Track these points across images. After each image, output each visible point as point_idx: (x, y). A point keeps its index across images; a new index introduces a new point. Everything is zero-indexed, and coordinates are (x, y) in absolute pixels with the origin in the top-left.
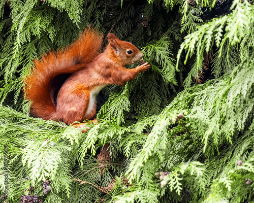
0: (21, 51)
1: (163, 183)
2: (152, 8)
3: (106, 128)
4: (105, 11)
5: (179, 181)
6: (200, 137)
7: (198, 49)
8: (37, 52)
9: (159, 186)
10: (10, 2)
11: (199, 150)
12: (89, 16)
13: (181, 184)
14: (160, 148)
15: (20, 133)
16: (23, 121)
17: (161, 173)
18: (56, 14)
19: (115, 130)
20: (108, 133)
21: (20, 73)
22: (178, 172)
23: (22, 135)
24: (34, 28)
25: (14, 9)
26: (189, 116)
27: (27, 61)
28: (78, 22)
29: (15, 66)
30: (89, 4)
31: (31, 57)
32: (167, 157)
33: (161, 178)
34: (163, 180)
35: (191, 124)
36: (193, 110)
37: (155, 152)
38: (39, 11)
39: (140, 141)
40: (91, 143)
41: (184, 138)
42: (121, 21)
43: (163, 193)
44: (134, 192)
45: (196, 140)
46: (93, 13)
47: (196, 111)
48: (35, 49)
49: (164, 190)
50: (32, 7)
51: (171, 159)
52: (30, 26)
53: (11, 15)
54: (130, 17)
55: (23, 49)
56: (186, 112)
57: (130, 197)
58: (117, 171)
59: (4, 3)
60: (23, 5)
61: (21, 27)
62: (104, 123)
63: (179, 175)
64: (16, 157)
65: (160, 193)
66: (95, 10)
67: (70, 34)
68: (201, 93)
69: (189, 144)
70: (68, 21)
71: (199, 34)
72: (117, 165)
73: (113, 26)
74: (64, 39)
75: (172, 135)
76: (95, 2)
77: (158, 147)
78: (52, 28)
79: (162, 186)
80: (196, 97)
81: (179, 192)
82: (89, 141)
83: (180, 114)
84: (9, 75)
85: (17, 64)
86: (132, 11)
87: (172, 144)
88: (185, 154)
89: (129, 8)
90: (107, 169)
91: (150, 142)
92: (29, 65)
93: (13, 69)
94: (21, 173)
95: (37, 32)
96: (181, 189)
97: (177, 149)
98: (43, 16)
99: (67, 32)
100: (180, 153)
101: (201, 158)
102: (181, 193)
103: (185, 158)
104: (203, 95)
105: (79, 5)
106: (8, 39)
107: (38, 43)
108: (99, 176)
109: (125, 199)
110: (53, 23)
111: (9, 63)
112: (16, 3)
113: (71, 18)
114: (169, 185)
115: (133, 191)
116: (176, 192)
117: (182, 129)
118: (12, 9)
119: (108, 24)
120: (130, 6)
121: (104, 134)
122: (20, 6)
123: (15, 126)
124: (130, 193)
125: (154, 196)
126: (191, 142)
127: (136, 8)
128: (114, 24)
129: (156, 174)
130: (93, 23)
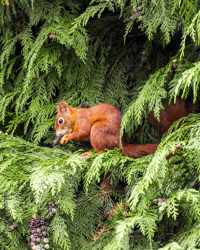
0: (32, 84)
1: (161, 209)
2: (151, 45)
3: (109, 157)
4: (109, 48)
5: (176, 207)
6: (196, 166)
7: (195, 84)
8: (46, 86)
9: (158, 212)
10: (21, 40)
11: (195, 178)
12: (95, 51)
13: (177, 210)
14: (159, 176)
15: (28, 161)
16: (31, 150)
17: (159, 200)
18: (64, 50)
19: (118, 159)
20: (111, 161)
21: (29, 105)
22: (175, 199)
23: (30, 163)
24: (43, 65)
25: (25, 46)
26: (186, 147)
27: (36, 94)
28: (84, 59)
29: (25, 98)
30: (95, 41)
31: (40, 91)
32: (165, 185)
33: (159, 204)
34: (161, 206)
35: (188, 154)
36: (190, 142)
37: (155, 180)
38: (47, 49)
39: (141, 169)
40: (96, 171)
41: (181, 167)
42: (124, 57)
43: (161, 218)
44: (135, 217)
45: (192, 169)
46: (99, 49)
47: (193, 142)
48: (44, 82)
49: (162, 216)
50: (42, 44)
51: (169, 186)
52: (39, 63)
53: (23, 53)
54: (133, 53)
55: (33, 82)
56: (184, 143)
57: (130, 222)
58: (118, 198)
59: (16, 41)
60: (34, 43)
61: (31, 63)
62: (108, 152)
63: (176, 201)
64: (25, 183)
65: (158, 218)
66: (100, 46)
67: (77, 68)
68: (197, 126)
69: (185, 172)
70: (75, 57)
71: (195, 70)
72: (118, 192)
73: (117, 61)
74: (72, 73)
75: (171, 164)
76: (100, 38)
77: (158, 175)
78: (60, 63)
79: (160, 212)
80: (192, 129)
81: (175, 216)
82: (94, 168)
83: (179, 145)
84: (20, 107)
85: (27, 97)
86: (135, 48)
87: (170, 172)
88: (181, 182)
89: (131, 45)
90: (109, 196)
91: (151, 171)
92: (38, 98)
93: (23, 102)
94: (29, 197)
95: (45, 68)
96: (177, 214)
97: (175, 177)
98: (52, 52)
99: (75, 67)
100: (178, 181)
101: (196, 185)
102: (177, 217)
103: (182, 185)
104: (198, 127)
105: (85, 42)
106: (20, 75)
107: (47, 77)
108: (102, 202)
109: (126, 223)
110: (61, 59)
111: (20, 96)
112: (27, 40)
113: (78, 55)
114: (166, 211)
115: (133, 216)
116: (173, 216)
117: (179, 158)
118: (23, 46)
119: (112, 59)
120: (133, 42)
121: (108, 162)
122: (31, 43)
123: (24, 154)
124: (130, 218)
125: (153, 221)
126: (188, 171)
127: (138, 44)
128: (118, 60)
129: (155, 200)
130: (99, 58)
